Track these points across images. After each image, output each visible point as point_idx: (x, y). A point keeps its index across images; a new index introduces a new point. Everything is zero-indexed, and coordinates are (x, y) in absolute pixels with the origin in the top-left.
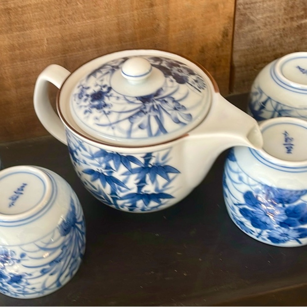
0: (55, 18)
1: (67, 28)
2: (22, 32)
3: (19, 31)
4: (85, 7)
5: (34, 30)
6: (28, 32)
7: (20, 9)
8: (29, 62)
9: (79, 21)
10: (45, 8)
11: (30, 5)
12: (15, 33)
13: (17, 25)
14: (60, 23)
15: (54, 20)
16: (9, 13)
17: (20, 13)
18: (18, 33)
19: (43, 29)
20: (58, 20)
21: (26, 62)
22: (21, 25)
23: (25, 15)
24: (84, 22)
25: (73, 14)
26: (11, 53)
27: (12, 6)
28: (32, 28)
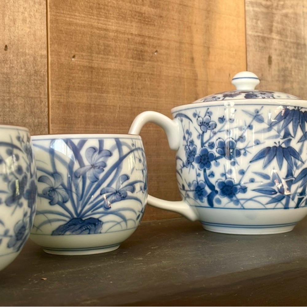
0: (128, 88)
1: (136, 100)
2: (100, 94)
3: (98, 93)
4: (151, 85)
5: (110, 95)
6: (105, 95)
7: (101, 71)
8: (101, 127)
9: (146, 97)
10: (121, 76)
11: (110, 69)
12: (94, 94)
13: (97, 86)
14: (131, 94)
15: (127, 90)
16: (92, 72)
17: (101, 75)
18: (96, 94)
19: (117, 96)
20: (130, 90)
21: (98, 127)
22: (100, 87)
23: (105, 78)
24: (150, 99)
25: (142, 88)
26: (87, 113)
27: (96, 66)
28: (108, 92)
